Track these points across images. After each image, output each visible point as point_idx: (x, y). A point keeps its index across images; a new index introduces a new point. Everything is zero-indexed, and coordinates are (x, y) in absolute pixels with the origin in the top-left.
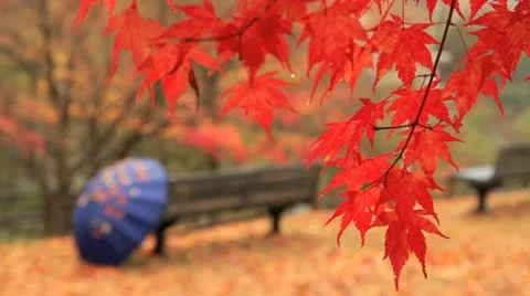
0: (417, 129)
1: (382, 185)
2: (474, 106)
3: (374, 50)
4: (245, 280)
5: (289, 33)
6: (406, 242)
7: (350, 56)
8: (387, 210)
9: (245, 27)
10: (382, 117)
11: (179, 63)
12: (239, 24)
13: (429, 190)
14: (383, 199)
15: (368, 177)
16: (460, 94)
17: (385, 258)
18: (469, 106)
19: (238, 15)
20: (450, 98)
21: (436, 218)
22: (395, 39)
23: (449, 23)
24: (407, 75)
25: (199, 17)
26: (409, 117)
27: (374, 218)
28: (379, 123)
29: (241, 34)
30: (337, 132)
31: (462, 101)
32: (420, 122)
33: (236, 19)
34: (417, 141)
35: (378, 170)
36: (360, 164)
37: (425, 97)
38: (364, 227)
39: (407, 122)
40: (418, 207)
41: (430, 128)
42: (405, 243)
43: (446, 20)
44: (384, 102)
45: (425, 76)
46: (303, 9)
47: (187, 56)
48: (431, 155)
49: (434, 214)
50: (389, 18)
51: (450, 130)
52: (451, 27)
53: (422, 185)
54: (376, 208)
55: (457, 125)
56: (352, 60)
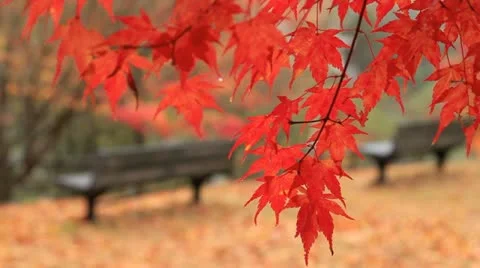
0: (328, 123)
1: (295, 172)
2: (378, 104)
3: (291, 52)
4: (169, 245)
5: (217, 41)
6: (316, 221)
7: (269, 58)
8: (300, 193)
9: (179, 36)
10: (297, 112)
11: (118, 68)
12: (173, 34)
13: (338, 177)
14: (296, 184)
15: (283, 164)
16: (367, 93)
17: (296, 236)
18: (374, 104)
19: (172, 25)
20: (357, 96)
21: (343, 201)
22: (310, 42)
23: (358, 30)
24: (320, 75)
25: (137, 27)
26: (321, 112)
27: (288, 200)
28: (294, 118)
29: (173, 41)
30: (257, 124)
31: (368, 99)
32: (330, 117)
33: (170, 29)
34: (327, 134)
35: (292, 159)
36: (276, 153)
37: (336, 95)
38: (278, 208)
39: (319, 117)
40: (327, 191)
41: (340, 123)
42: (315, 223)
43: (355, 27)
44: (299, 100)
45: (336, 77)
46: (229, 20)
47: (127, 60)
48: (340, 145)
49: (341, 198)
50: (305, 25)
51: (356, 124)
52: (359, 34)
53: (331, 173)
54: (290, 192)
55: (363, 120)
56: (271, 61)
